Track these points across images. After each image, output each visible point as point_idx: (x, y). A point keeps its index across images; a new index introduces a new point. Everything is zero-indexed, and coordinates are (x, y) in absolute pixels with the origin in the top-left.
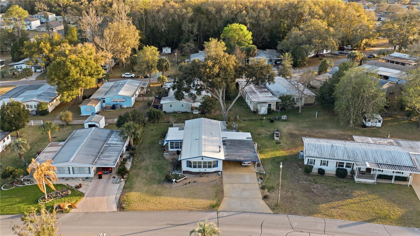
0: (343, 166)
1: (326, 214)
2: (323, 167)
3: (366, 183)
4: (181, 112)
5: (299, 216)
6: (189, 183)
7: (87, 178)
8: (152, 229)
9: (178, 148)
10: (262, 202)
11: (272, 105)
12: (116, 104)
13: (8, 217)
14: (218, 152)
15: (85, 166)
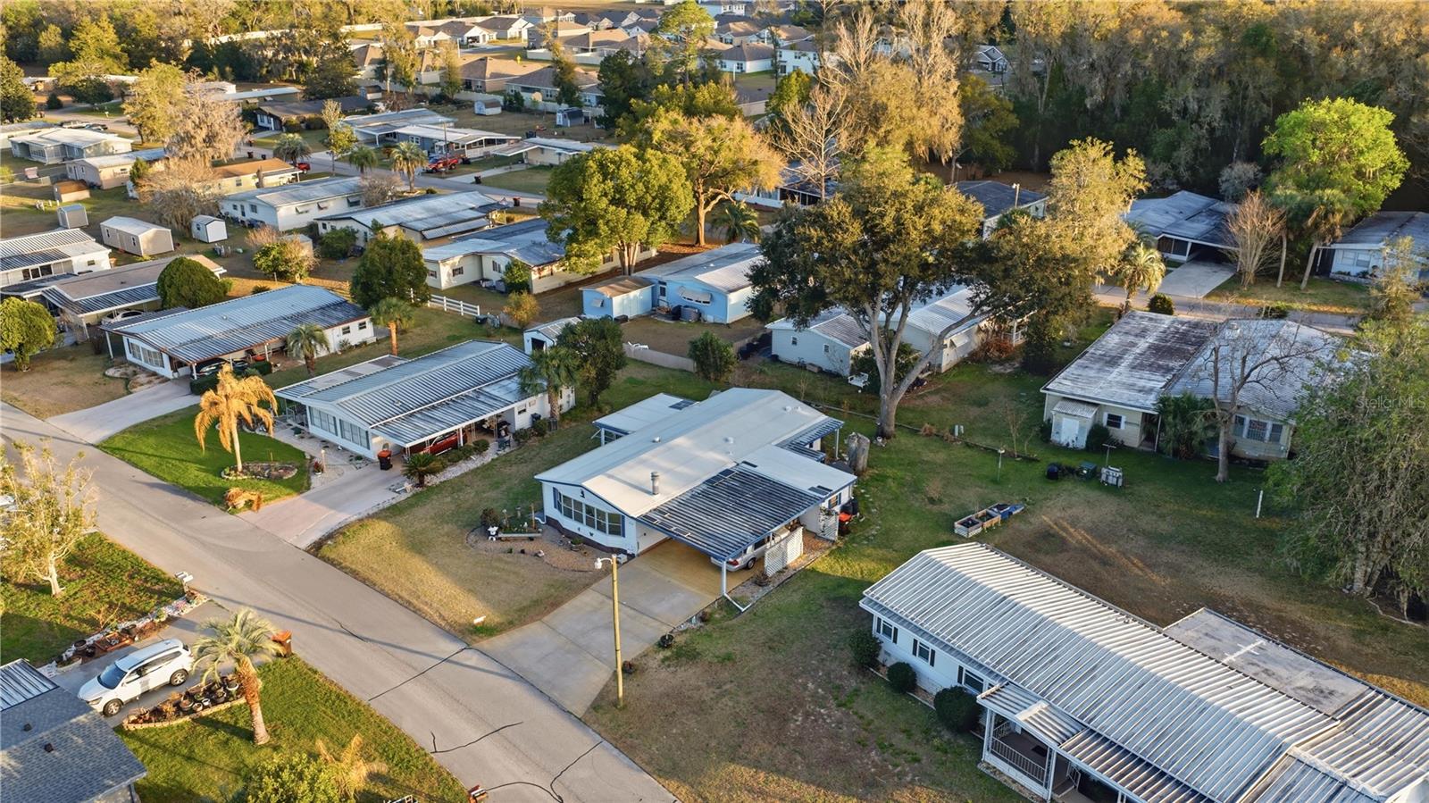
2: (919, 663)
3: (1014, 787)
4: (816, 370)
5: (628, 761)
6: (523, 552)
7: (359, 458)
8: (297, 615)
10: (602, 678)
11: (1124, 419)
12: (686, 307)
13: (149, 481)
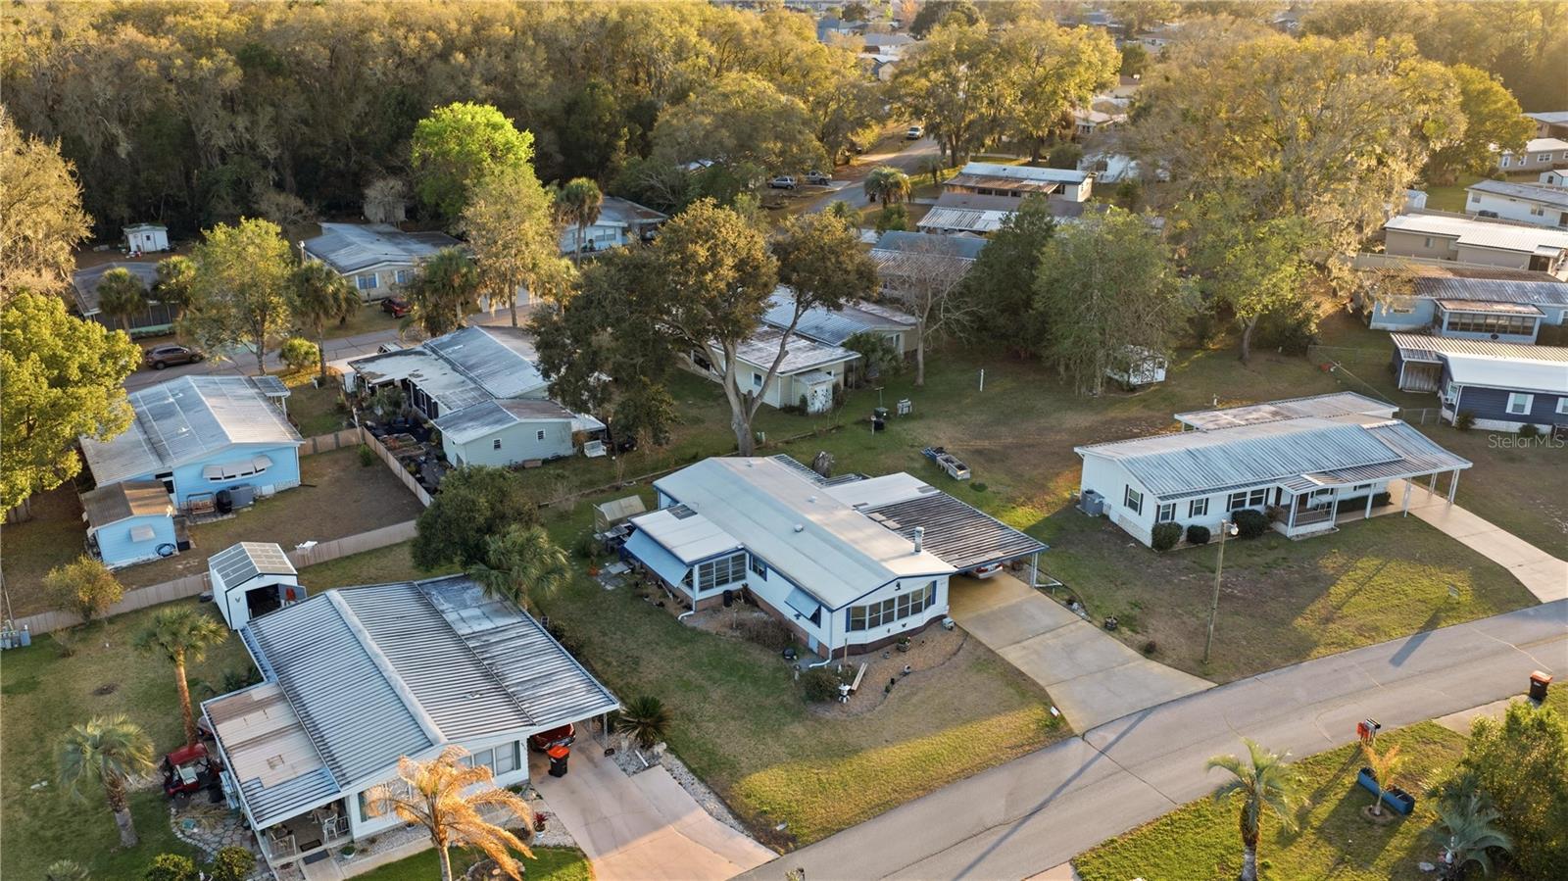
0: (1243, 503)
1: (1333, 643)
2: (1199, 520)
4: (539, 463)
5: (1284, 670)
9: (726, 581)
10: (1155, 667)
14: (912, 554)
15: (497, 744)
